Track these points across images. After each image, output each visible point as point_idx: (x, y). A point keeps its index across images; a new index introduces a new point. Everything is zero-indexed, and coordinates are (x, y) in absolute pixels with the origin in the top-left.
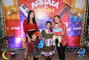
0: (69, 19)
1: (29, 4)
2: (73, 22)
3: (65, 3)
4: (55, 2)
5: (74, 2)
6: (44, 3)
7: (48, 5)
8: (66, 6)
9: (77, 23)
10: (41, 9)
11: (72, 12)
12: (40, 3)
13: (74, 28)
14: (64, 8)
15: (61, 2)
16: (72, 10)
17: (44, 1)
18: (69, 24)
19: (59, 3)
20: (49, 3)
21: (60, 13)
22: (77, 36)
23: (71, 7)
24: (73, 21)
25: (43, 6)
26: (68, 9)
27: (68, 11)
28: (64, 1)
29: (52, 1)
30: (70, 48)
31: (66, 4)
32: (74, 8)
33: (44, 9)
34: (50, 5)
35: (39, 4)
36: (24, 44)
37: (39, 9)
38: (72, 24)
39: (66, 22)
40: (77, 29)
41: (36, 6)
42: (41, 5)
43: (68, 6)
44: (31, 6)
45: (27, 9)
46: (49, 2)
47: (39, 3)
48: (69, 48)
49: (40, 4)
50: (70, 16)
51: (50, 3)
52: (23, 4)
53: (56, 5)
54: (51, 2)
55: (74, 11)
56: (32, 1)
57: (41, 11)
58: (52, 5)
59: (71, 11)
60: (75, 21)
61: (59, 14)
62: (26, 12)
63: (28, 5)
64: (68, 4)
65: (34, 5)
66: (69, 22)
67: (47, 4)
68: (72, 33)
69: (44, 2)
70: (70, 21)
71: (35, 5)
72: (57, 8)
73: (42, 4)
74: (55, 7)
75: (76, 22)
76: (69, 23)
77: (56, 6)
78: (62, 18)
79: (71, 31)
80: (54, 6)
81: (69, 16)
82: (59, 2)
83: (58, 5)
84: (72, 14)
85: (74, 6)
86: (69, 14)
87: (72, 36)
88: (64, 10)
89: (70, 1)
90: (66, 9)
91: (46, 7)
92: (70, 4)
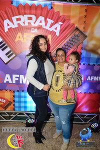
0: (81, 59)
2: (89, 65)
3: (73, 24)
4: (53, 22)
5: (94, 26)
6: (29, 23)
7: (39, 28)
8: (77, 33)
9: (96, 68)
10: (23, 34)
11: (87, 46)
12: (21, 22)
13: (89, 77)
14: (72, 35)
15: (65, 23)
16: (88, 42)
17: (30, 19)
18: (79, 69)
19: (61, 25)
20: (40, 24)
21: (64, 43)
22: (94, 93)
23: (87, 34)
24: (87, 63)
25: (29, 28)
26: (80, 38)
27: (80, 42)
28: (72, 22)
29: (48, 19)
31: (77, 29)
32: (92, 38)
34: (44, 27)
35: (19, 24)
37: (19, 34)
38: (86, 69)
40: (96, 79)
41: (13, 27)
42: (24, 27)
43: (81, 32)
44: (2, 26)
46: (41, 22)
47: (19, 22)
48: (77, 114)
49: (23, 25)
51: (43, 24)
53: (56, 29)
54: (46, 22)
55: (91, 44)
58: (47, 27)
59: (85, 42)
60: (91, 64)
64: (81, 29)
65: (8, 25)
66: (80, 64)
67: (36, 25)
68: (85, 87)
69: (30, 21)
70: (82, 63)
71: (11, 26)
72: (58, 34)
73: (27, 24)
74: (53, 33)
75: (94, 65)
77: (55, 31)
80: (51, 30)
81: (81, 53)
83: (59, 29)
84: (87, 48)
85: (92, 32)
86: (82, 48)
87: (85, 93)
88: (72, 41)
89: (85, 22)
90: (76, 38)
91: (34, 31)
92: (84, 28)
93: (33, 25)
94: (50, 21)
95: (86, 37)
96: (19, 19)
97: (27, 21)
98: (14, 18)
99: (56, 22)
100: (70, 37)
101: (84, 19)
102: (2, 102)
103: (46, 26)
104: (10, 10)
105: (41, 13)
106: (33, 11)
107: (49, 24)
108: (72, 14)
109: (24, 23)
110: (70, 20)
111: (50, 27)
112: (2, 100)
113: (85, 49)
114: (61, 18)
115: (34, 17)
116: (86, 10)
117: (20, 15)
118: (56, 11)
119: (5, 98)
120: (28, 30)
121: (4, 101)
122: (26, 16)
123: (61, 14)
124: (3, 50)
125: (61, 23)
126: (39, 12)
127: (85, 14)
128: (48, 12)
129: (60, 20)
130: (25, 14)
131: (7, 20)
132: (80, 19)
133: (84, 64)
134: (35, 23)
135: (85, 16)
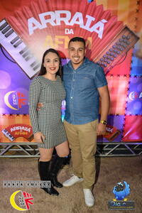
0: (131, 69)
1: (20, 22)
2: (141, 77)
3: (122, 22)
4: (94, 19)
6: (62, 22)
7: (76, 27)
8: (126, 34)
10: (53, 37)
11: (139, 51)
12: (51, 21)
14: (120, 37)
15: (111, 19)
16: (141, 46)
17: (63, 16)
18: (129, 83)
19: (105, 24)
20: (77, 23)
21: (107, 50)
23: (139, 35)
24: (140, 75)
26: (130, 41)
27: (131, 46)
29: (87, 16)
30: (129, 145)
31: (126, 28)
33: (63, 37)
34: (82, 26)
35: (48, 24)
36: (6, 134)
37: (49, 38)
38: (138, 83)
39: (122, 77)
41: (41, 27)
42: (55, 27)
43: (131, 32)
44: (25, 27)
45: (14, 35)
46: (78, 20)
47: (48, 21)
48: (125, 144)
49: (53, 24)
50: (135, 60)
51: (81, 23)
52: (4, 22)
53: (98, 29)
54: (85, 20)
56: (30, 12)
57: (54, 42)
58: (87, 27)
59: (137, 46)
61: (104, 53)
62: (12, 43)
63: (18, 24)
64: (132, 28)
65: (34, 25)
66: (130, 76)
67: (72, 24)
68: (136, 108)
69: (63, 19)
70: (133, 75)
71: (38, 26)
72: (100, 36)
73: (59, 24)
74: (95, 35)
76: (131, 79)
77: (97, 31)
78: (113, 65)
79: (133, 102)
80: (91, 30)
81: (132, 62)
82: (108, 20)
83: (102, 29)
84: (140, 54)
86: (133, 55)
87: (136, 115)
88: (120, 45)
89: (136, 19)
90: (125, 40)
91: (69, 33)
92: (136, 27)
93: (67, 24)
94: (90, 19)
95: (138, 39)
96: (48, 17)
97: (59, 20)
98: (42, 16)
99: (98, 20)
100: (117, 40)
101: (135, 15)
102: (25, 131)
103: (85, 25)
104: (36, 5)
105: (79, 7)
106: (67, 6)
107: (89, 23)
108: (120, 7)
109: (55, 21)
110: (117, 16)
111: (90, 27)
112: (26, 129)
113: (137, 56)
114: (105, 14)
115: (68, 14)
116: (138, 3)
117: (49, 11)
118: (98, 4)
119: (30, 125)
120: (61, 32)
121: (29, 130)
122: (58, 13)
123: (105, 9)
124: (27, 60)
125: (104, 21)
126: (75, 6)
127: (136, 7)
128: (88, 6)
129: (104, 17)
130: (57, 10)
131: (33, 18)
132: (130, 15)
133: (135, 76)
134: (69, 21)
135: (138, 11)
